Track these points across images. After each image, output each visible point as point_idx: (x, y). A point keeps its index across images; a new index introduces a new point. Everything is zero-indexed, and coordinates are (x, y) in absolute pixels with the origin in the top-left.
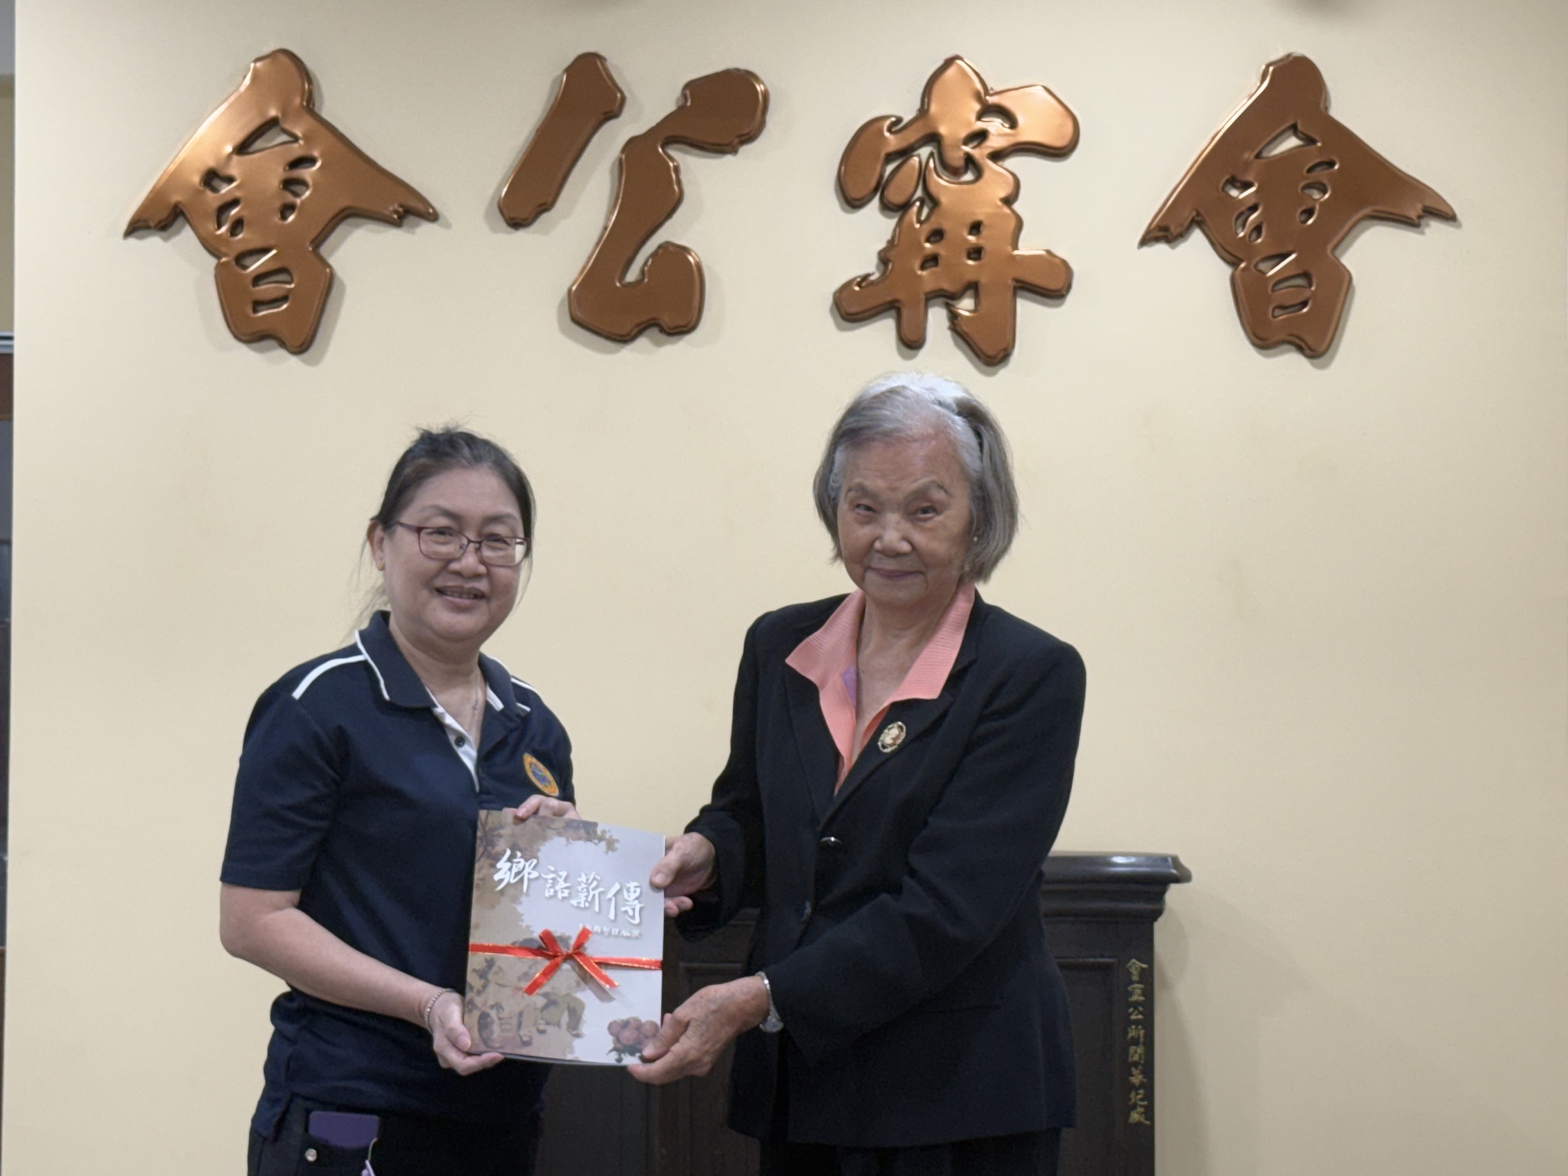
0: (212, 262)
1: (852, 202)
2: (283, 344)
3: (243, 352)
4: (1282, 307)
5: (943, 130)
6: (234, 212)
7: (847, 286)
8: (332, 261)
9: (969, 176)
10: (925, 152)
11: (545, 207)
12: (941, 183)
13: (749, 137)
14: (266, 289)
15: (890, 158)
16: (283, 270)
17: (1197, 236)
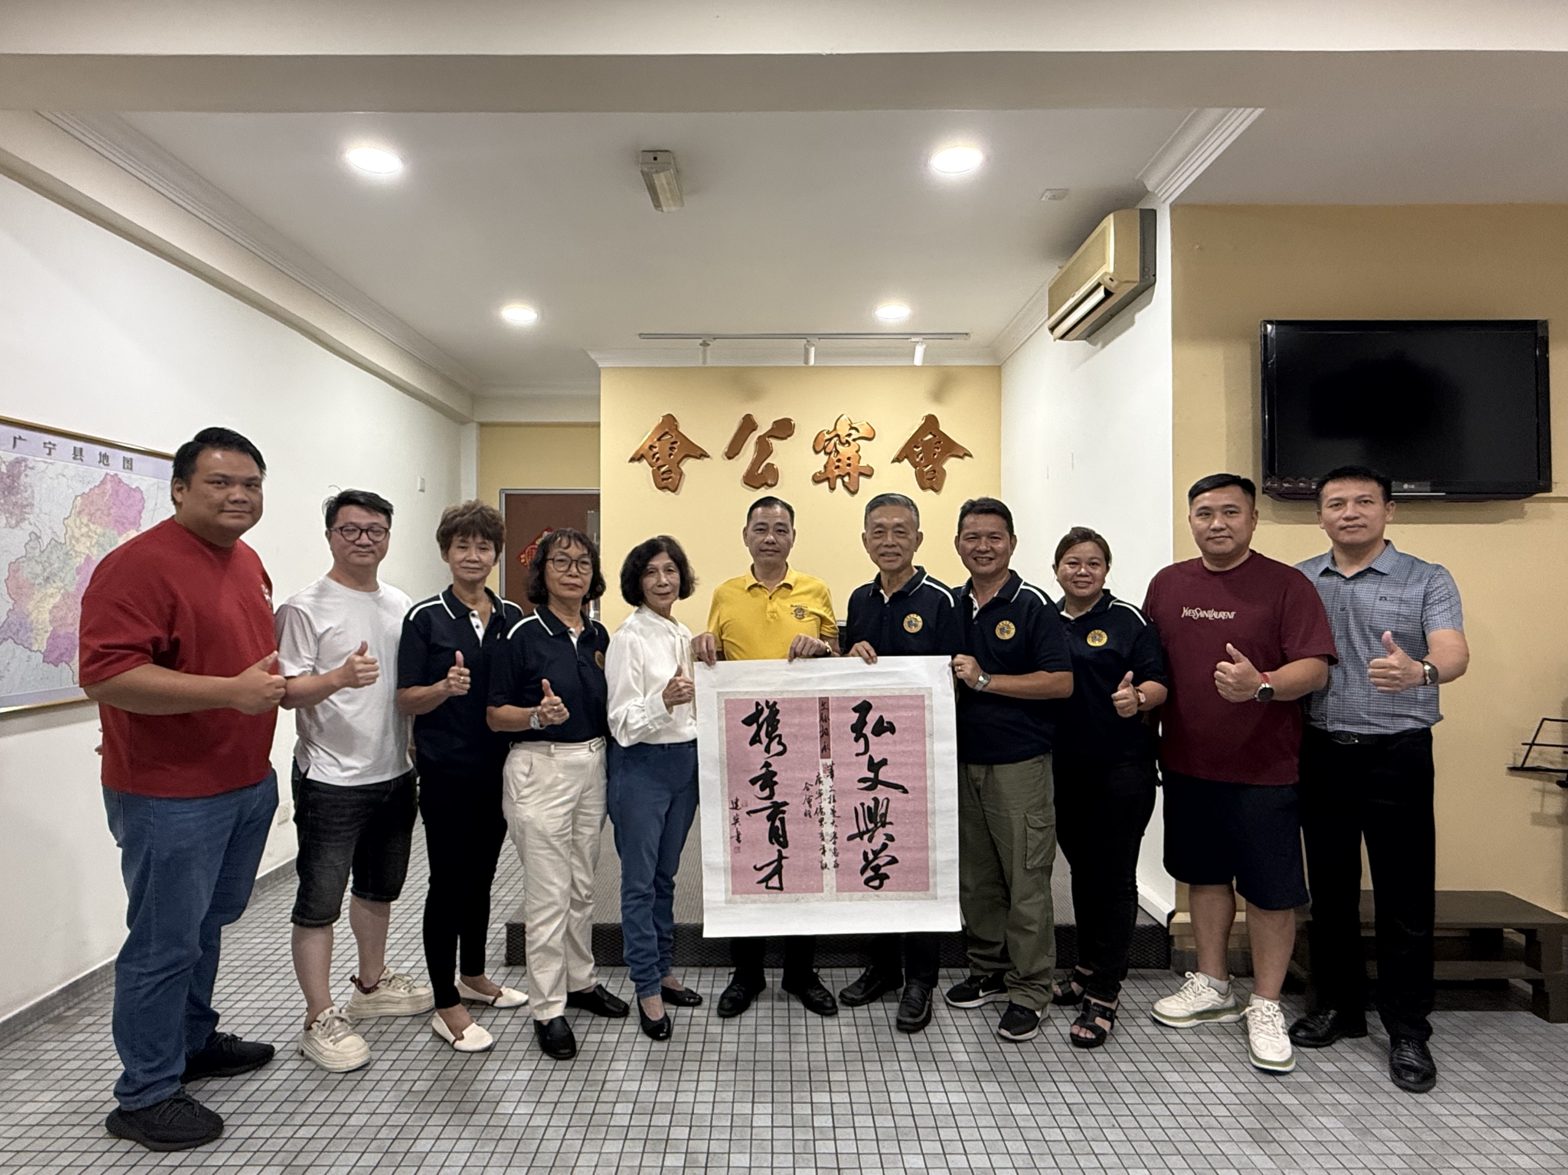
0: (651, 469)
1: (817, 452)
2: (669, 490)
3: (659, 491)
4: (928, 479)
5: (840, 433)
6: (657, 456)
7: (815, 474)
8: (682, 468)
9: (847, 445)
10: (835, 439)
11: (737, 454)
12: (839, 447)
13: (790, 435)
14: (665, 476)
15: (826, 440)
16: (670, 471)
17: (906, 460)
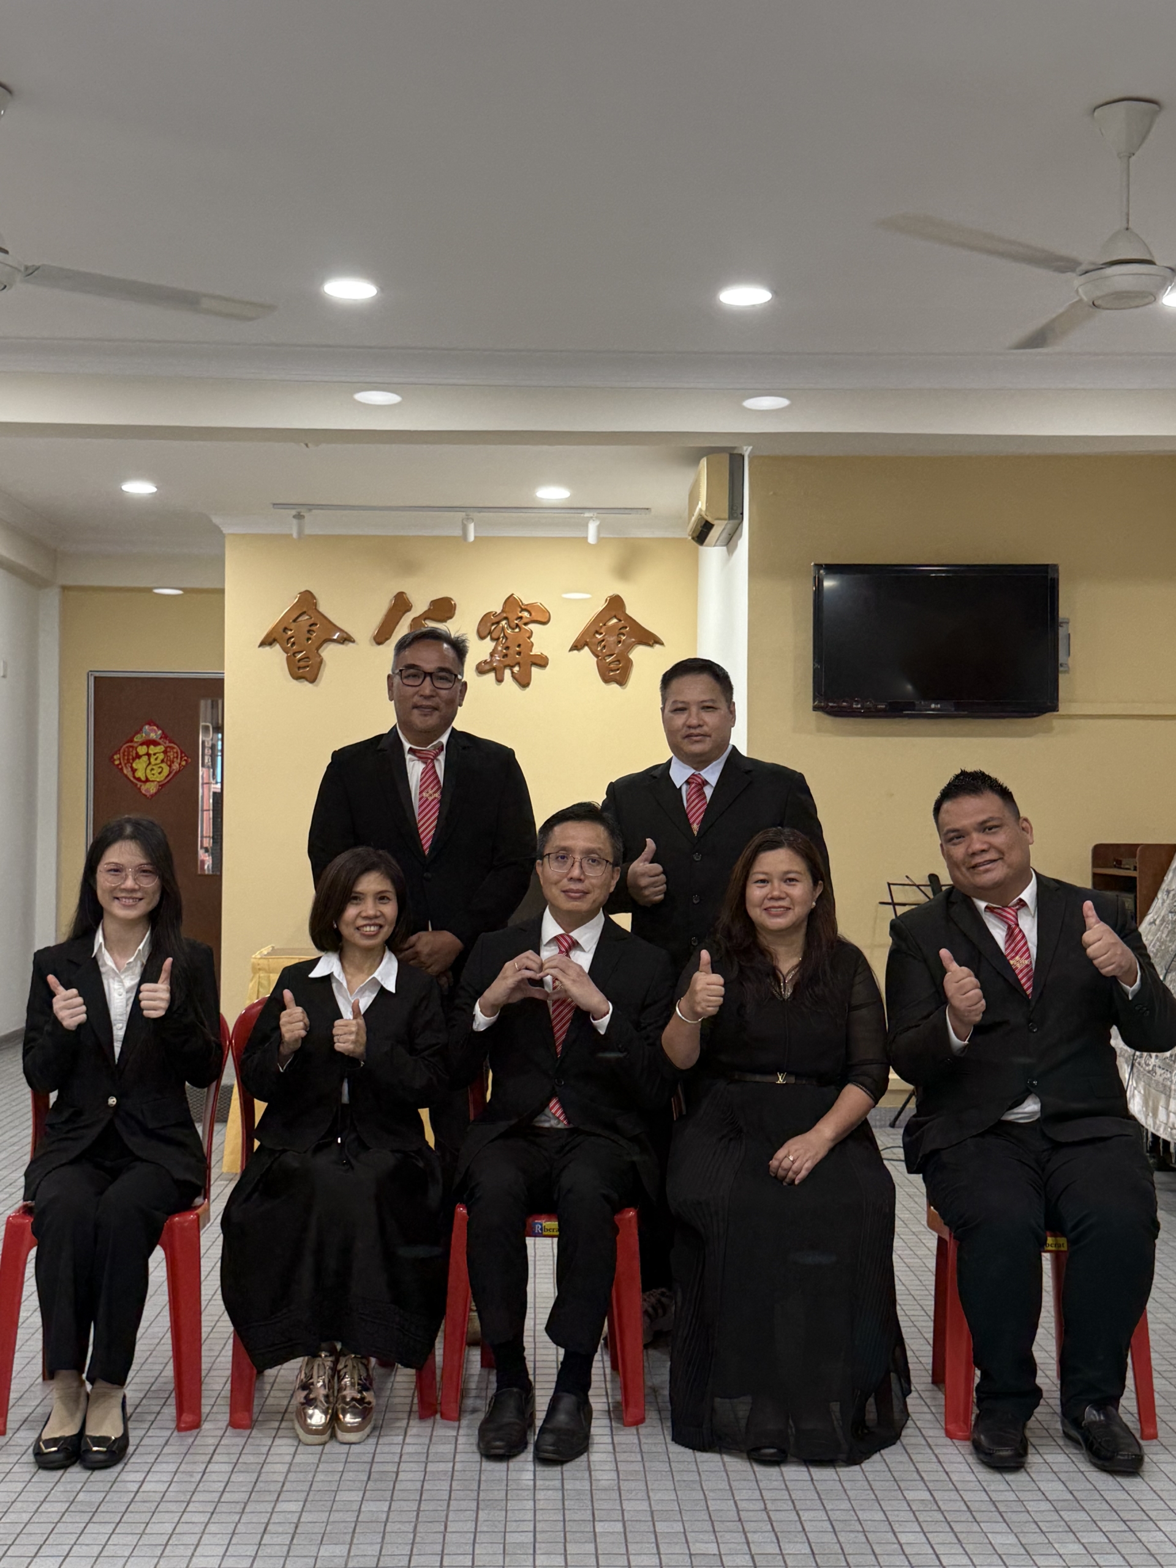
0: (285, 655)
1: (482, 638)
2: (307, 680)
3: (295, 682)
4: (612, 671)
5: (510, 616)
6: (292, 640)
7: (480, 663)
8: (322, 655)
9: (517, 630)
10: (504, 622)
11: (387, 639)
12: (509, 631)
13: (451, 618)
14: (302, 664)
15: (493, 624)
16: (308, 658)
17: (586, 648)
